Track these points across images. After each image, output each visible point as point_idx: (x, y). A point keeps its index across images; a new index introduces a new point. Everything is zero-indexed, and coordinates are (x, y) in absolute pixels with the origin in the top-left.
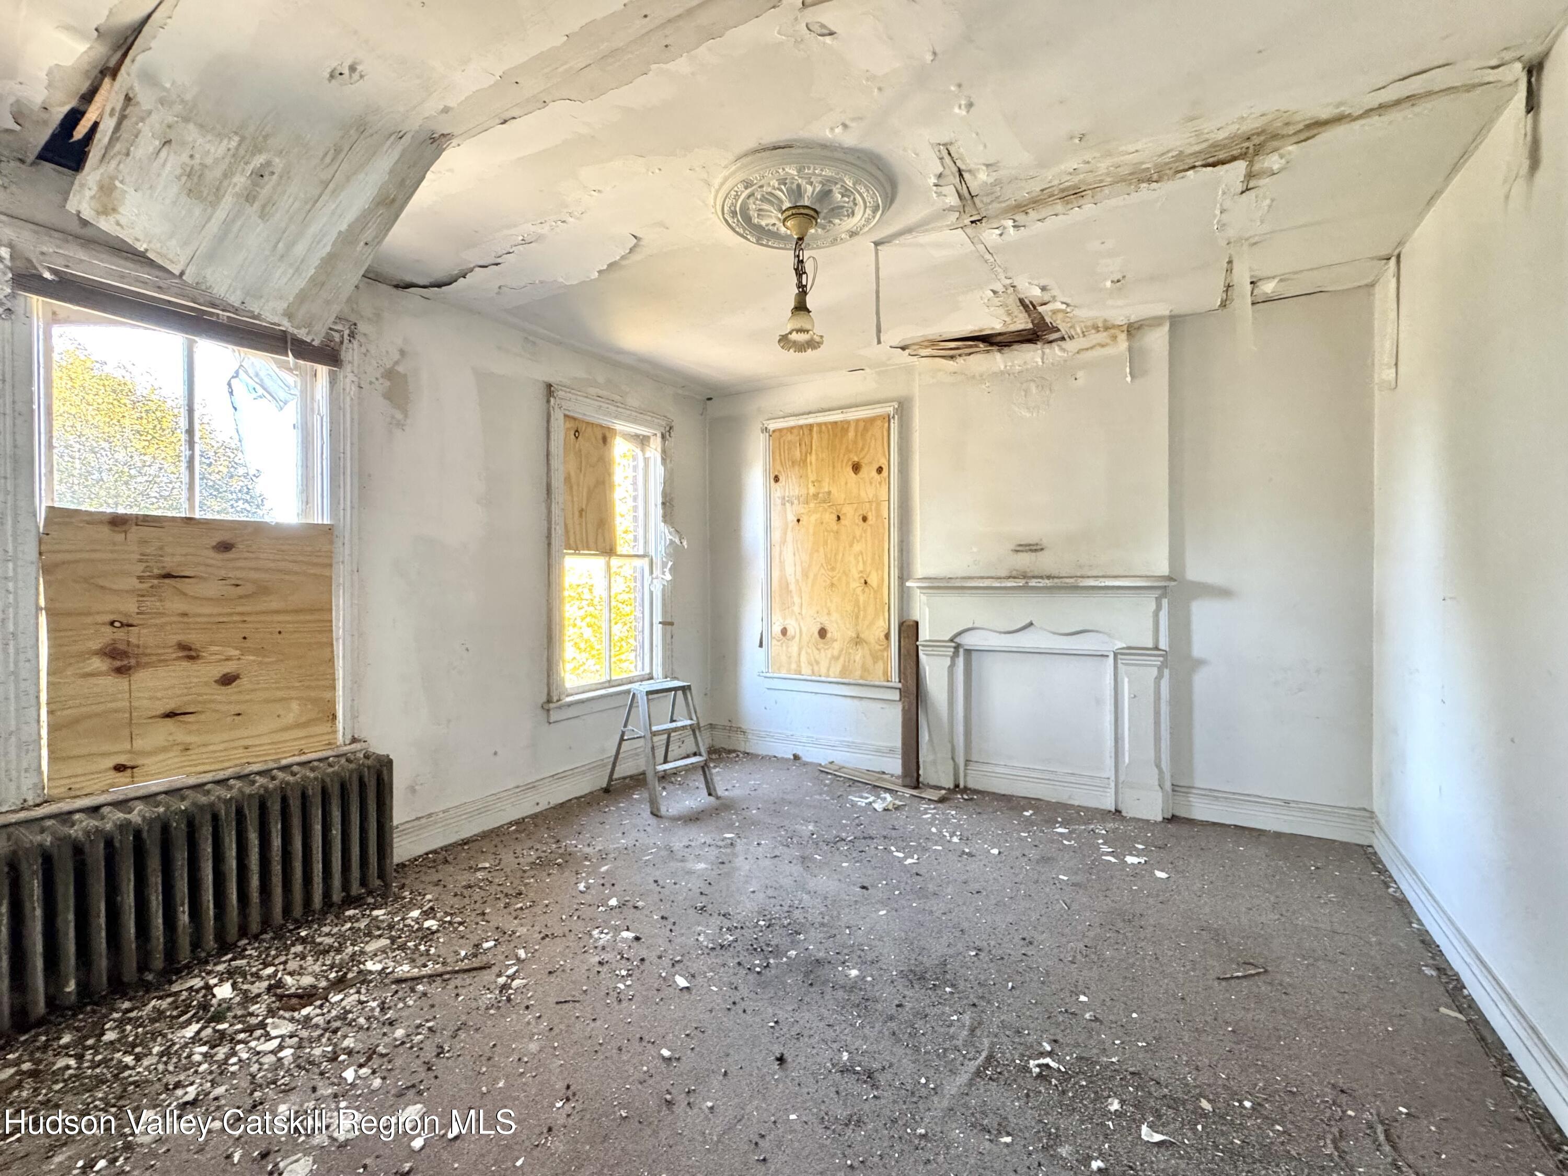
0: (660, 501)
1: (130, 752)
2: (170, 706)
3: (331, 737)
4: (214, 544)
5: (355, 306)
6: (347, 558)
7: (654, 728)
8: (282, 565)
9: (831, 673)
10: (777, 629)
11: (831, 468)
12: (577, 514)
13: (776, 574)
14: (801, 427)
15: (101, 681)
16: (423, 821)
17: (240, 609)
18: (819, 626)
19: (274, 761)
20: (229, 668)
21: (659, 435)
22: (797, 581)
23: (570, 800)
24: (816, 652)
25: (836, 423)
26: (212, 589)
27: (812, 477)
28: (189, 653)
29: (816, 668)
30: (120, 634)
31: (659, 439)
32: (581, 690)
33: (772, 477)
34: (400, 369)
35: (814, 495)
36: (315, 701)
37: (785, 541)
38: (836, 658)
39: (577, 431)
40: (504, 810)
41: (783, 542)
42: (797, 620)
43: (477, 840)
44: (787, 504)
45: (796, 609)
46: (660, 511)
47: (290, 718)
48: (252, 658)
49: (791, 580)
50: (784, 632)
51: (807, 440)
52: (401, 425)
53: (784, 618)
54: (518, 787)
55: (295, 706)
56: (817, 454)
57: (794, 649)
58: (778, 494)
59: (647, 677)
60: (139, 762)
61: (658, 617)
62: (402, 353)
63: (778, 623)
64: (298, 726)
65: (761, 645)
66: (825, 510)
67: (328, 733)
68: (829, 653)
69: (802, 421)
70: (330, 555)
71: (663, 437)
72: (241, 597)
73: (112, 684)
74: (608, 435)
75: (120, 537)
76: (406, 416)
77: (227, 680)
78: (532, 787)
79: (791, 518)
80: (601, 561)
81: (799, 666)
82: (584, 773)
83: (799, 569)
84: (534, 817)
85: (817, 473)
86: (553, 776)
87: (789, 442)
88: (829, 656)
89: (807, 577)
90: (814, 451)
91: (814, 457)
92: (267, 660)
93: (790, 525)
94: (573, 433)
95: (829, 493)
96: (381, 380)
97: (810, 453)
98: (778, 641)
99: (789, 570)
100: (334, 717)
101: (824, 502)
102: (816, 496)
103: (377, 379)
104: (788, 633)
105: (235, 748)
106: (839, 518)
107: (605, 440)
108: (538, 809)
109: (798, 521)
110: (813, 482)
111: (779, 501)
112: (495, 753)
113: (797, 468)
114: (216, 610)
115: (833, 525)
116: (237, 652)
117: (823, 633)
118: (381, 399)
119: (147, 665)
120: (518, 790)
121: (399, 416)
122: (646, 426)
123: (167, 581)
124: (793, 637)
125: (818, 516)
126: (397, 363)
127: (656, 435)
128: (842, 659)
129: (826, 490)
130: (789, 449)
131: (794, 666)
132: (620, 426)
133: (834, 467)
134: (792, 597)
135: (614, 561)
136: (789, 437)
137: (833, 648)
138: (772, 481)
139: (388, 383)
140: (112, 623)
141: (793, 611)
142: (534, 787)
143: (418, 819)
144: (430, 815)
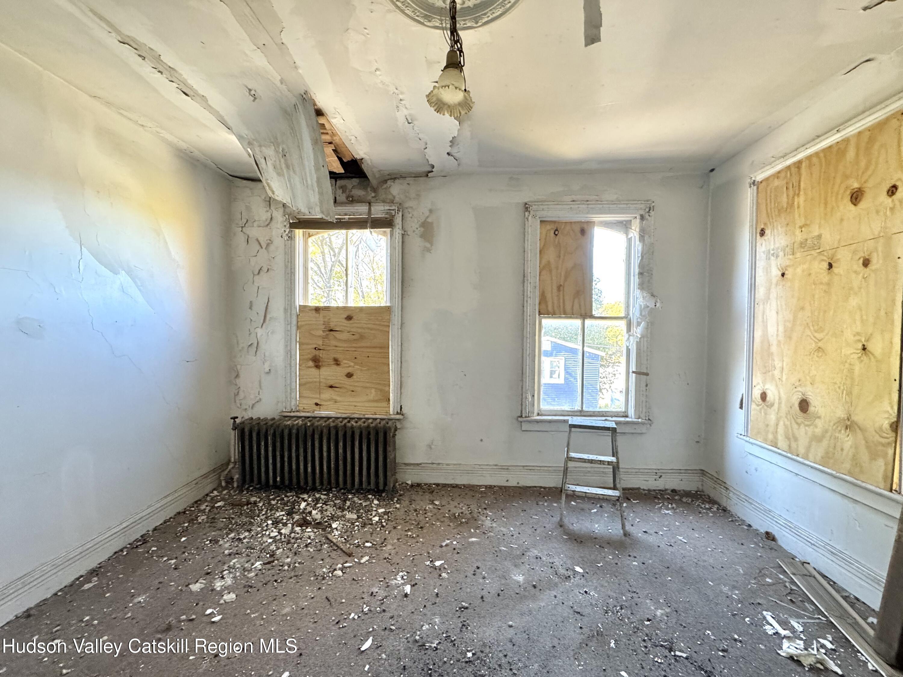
0: (637, 271)
1: (319, 399)
2: (331, 383)
3: (387, 409)
4: (346, 317)
5: (407, 194)
6: (396, 322)
7: (573, 455)
8: (369, 326)
9: (811, 456)
10: (757, 393)
11: (822, 205)
12: (555, 288)
13: (758, 334)
14: (788, 168)
15: (311, 369)
16: (435, 466)
17: (354, 345)
18: (800, 396)
19: (364, 415)
20: (350, 370)
21: (638, 217)
22: (779, 342)
23: (535, 487)
24: (795, 426)
25: (830, 147)
26: (344, 336)
27: (800, 222)
28: (337, 362)
29: (794, 445)
30: (317, 353)
31: (638, 220)
32: (554, 413)
33: (759, 231)
34: (429, 220)
35: (801, 243)
36: (381, 390)
37: (769, 299)
38: (818, 439)
39: (556, 230)
40: (484, 476)
41: (768, 298)
42: (777, 386)
43: (461, 488)
44: (772, 258)
45: (777, 373)
46: (637, 280)
47: (371, 397)
48: (358, 367)
49: (774, 342)
50: (764, 396)
51: (795, 180)
52: (429, 250)
53: (764, 382)
54: (496, 465)
55: (373, 391)
56: (805, 194)
57: (773, 417)
58: (763, 249)
59: (622, 414)
60: (322, 403)
61: (633, 368)
62: (431, 211)
63: (758, 387)
64: (374, 401)
65: (741, 407)
66: (815, 258)
67: (386, 407)
68: (810, 430)
69: (790, 161)
70: (389, 321)
71: (642, 218)
72: (354, 340)
73: (314, 371)
74: (585, 226)
75: (317, 315)
76: (432, 245)
77: (349, 375)
78: (506, 468)
79: (776, 273)
80: (577, 323)
81: (776, 438)
82: (549, 471)
83: (781, 329)
84: (500, 487)
85: (806, 218)
86: (523, 466)
87: (777, 188)
88: (810, 433)
89: (790, 338)
90: (802, 193)
91: (802, 199)
92: (363, 368)
93: (774, 281)
94: (552, 232)
95: (819, 237)
96: (419, 229)
97: (798, 195)
98: (758, 405)
99: (772, 330)
100: (389, 400)
101: (813, 248)
102: (803, 244)
103: (417, 229)
104: (768, 399)
105: (351, 405)
106: (830, 266)
107: (583, 232)
108: (506, 484)
109: (783, 275)
110: (801, 227)
111: (764, 256)
112: (482, 440)
113: (783, 215)
114: (345, 345)
115: (825, 277)
116: (352, 364)
117: (804, 405)
118: (420, 239)
119: (324, 366)
120: (495, 467)
121: (428, 245)
122: (623, 213)
123: (332, 332)
124: (772, 405)
125: (805, 266)
126: (428, 217)
127: (636, 217)
128: (825, 443)
129: (816, 234)
130: (776, 197)
131: (770, 436)
132: (597, 218)
133: (826, 204)
134: (773, 360)
135: (588, 322)
136: (776, 183)
137: (816, 427)
138: (758, 235)
139: (422, 229)
140: (315, 348)
141: (773, 375)
142: (508, 469)
143: (433, 464)
144: (439, 464)
